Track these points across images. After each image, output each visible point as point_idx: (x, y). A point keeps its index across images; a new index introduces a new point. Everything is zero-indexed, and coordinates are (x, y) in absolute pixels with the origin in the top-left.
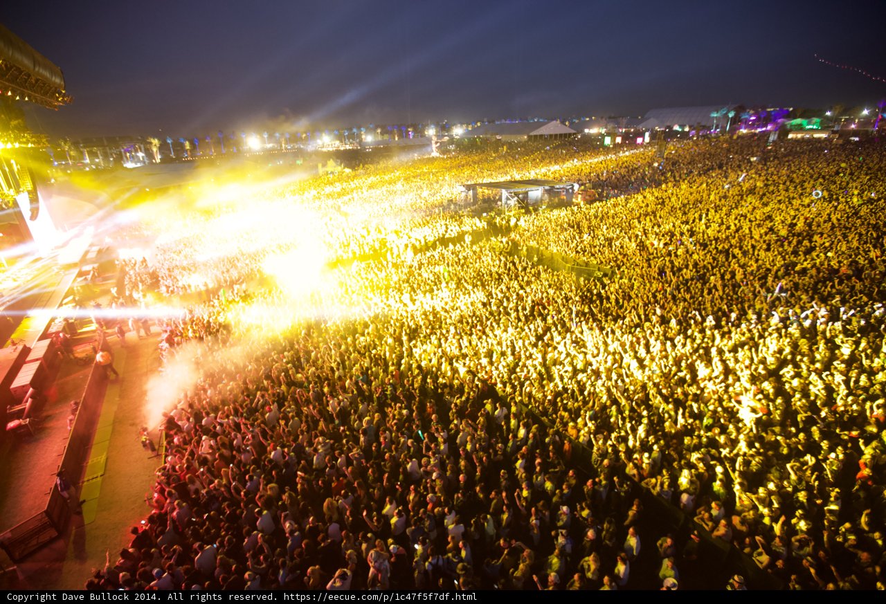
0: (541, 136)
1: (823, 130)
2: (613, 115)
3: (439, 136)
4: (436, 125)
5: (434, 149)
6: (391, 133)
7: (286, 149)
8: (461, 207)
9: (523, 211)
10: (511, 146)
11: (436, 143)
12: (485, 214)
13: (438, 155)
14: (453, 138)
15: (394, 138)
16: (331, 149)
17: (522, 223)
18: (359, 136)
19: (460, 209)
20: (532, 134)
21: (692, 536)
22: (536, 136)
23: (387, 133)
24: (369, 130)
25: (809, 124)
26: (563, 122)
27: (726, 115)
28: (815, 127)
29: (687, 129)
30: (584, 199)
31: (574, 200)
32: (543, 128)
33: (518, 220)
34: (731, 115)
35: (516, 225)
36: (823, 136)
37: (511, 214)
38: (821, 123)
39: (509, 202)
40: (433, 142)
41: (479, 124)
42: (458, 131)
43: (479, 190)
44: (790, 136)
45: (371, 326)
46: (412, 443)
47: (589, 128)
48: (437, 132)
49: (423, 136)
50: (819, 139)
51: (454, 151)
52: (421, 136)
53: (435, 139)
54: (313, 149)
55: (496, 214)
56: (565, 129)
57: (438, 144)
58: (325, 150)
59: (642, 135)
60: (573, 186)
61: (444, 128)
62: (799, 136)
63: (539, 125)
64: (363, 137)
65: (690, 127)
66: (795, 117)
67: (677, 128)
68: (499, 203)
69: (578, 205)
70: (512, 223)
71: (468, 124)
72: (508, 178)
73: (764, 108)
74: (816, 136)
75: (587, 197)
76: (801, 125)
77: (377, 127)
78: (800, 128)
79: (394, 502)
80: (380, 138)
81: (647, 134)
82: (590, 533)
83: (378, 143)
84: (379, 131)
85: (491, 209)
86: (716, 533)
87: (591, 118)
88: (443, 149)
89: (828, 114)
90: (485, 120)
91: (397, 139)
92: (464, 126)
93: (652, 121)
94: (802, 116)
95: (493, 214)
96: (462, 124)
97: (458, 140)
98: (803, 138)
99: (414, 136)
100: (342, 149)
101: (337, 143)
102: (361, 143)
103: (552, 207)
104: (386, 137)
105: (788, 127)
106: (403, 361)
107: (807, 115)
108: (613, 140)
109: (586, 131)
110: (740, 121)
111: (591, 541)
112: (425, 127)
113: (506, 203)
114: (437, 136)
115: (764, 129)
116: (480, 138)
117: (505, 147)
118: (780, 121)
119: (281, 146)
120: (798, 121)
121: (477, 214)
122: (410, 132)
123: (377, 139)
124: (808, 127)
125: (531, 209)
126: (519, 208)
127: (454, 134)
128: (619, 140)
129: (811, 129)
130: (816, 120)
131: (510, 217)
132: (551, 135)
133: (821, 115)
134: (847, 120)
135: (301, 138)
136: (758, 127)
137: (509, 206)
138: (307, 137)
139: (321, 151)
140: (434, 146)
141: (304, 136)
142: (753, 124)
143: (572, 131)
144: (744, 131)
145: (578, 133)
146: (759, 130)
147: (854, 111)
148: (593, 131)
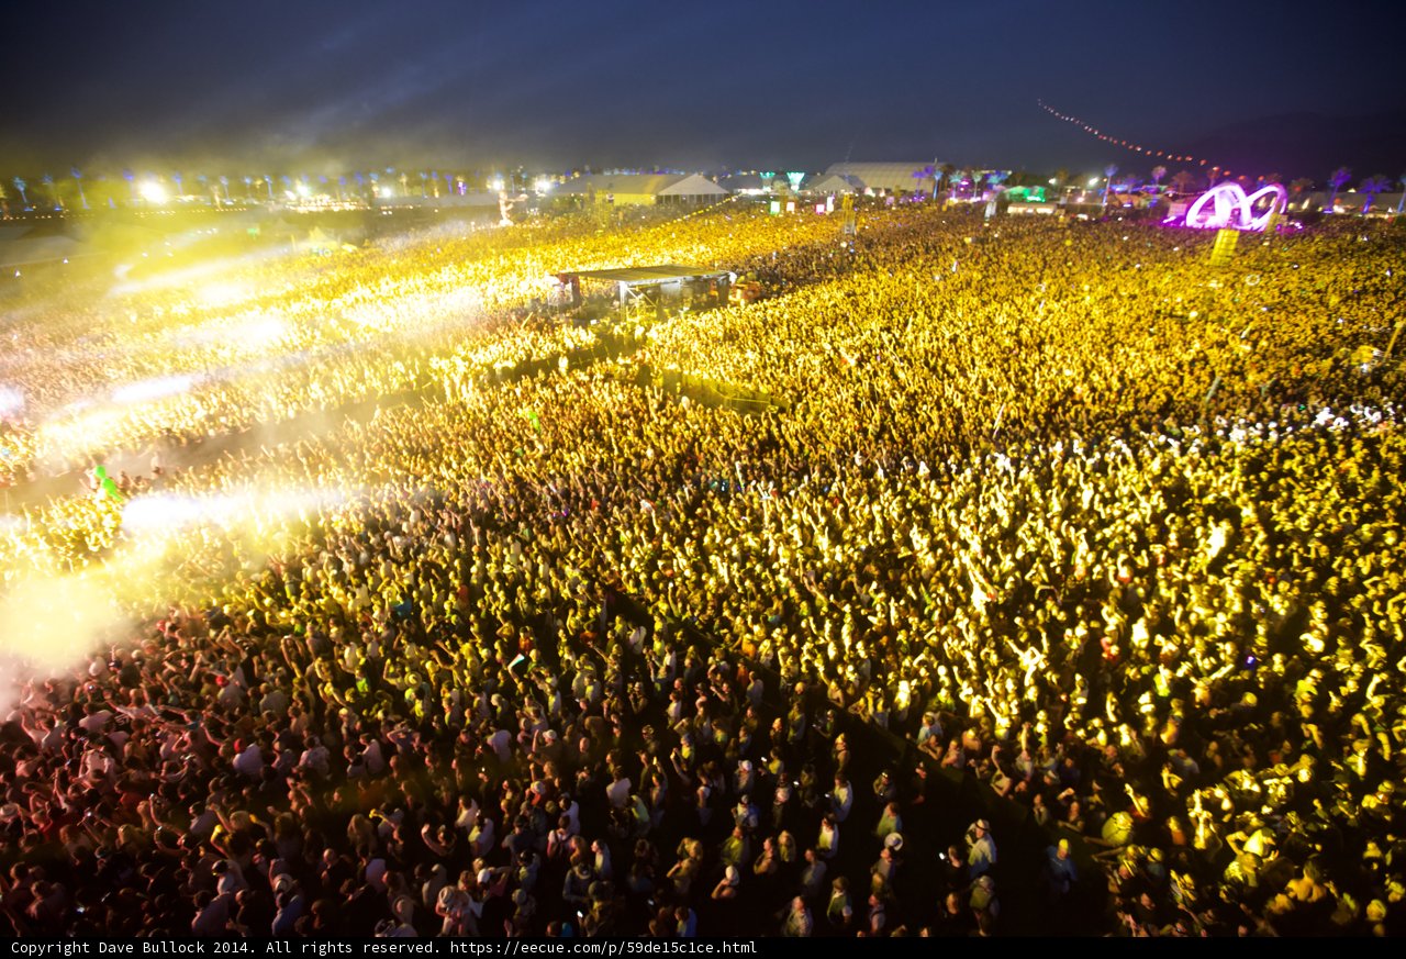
0: (676, 197)
1: (1049, 201)
2: (780, 170)
3: (511, 193)
4: (506, 173)
5: (504, 214)
6: (426, 185)
7: (224, 206)
8: (553, 311)
9: (654, 315)
10: (631, 212)
11: (507, 204)
12: (593, 322)
13: (510, 224)
14: (536, 196)
15: (433, 194)
16: (314, 209)
17: (652, 334)
18: (368, 187)
19: (553, 314)
20: (663, 193)
21: (918, 771)
22: (668, 197)
24: (385, 178)
25: (1031, 194)
26: (709, 177)
28: (1038, 199)
29: (882, 194)
30: (745, 296)
31: (730, 298)
32: (678, 185)
33: (647, 329)
34: (938, 177)
35: (645, 338)
36: (1048, 210)
37: (637, 320)
38: (1046, 194)
39: (631, 301)
40: (502, 202)
41: (577, 175)
42: (543, 186)
43: (582, 282)
44: (1012, 209)
45: (413, 513)
46: (499, 700)
47: (747, 188)
48: (507, 185)
49: (483, 191)
50: (1044, 215)
51: (538, 218)
52: (481, 192)
53: (503, 197)
54: (279, 207)
55: (612, 321)
56: (714, 189)
57: (511, 206)
58: (302, 210)
59: (823, 200)
60: (728, 276)
61: (519, 181)
62: (1021, 210)
63: (674, 180)
64: (375, 189)
65: (886, 191)
66: (1015, 185)
67: (869, 192)
68: (616, 303)
69: (736, 304)
70: (638, 335)
71: (558, 174)
72: (628, 263)
73: (977, 169)
74: (1041, 210)
75: (750, 293)
76: (1021, 195)
77: (397, 176)
78: (1021, 200)
79: (474, 803)
80: (406, 193)
81: (830, 200)
82: (781, 794)
83: (404, 201)
84: (404, 180)
85: (605, 314)
86: (946, 761)
87: (749, 171)
88: (518, 214)
89: (1052, 181)
90: (587, 168)
91: (437, 195)
92: (553, 180)
93: (835, 181)
94: (1022, 184)
95: (607, 321)
96: (549, 173)
97: (543, 200)
98: (1025, 213)
99: (467, 192)
100: (336, 209)
101: (326, 198)
102: (371, 200)
103: (698, 308)
104: (418, 191)
105: (1008, 197)
106: (474, 569)
107: (1029, 181)
108: (783, 207)
109: (744, 191)
110: (950, 186)
111: (784, 804)
112: (486, 175)
113: (627, 303)
114: (508, 192)
115: (979, 199)
116: (580, 198)
117: (621, 214)
118: (998, 188)
119: (213, 201)
120: (1018, 189)
121: (582, 321)
122: (461, 184)
123: (401, 195)
124: (1030, 198)
125: (666, 311)
126: (647, 310)
127: (536, 189)
128: (791, 207)
129: (1034, 202)
130: (1038, 189)
131: (634, 324)
132: (692, 196)
133: (1044, 184)
134: (1073, 191)
135: (253, 187)
136: (971, 195)
137: (632, 308)
138: (265, 184)
139: (295, 212)
140: (503, 209)
141: (259, 182)
142: (966, 192)
143: (723, 192)
144: (955, 201)
145: (733, 195)
146: (972, 200)
147: (1081, 180)
148: (753, 192)
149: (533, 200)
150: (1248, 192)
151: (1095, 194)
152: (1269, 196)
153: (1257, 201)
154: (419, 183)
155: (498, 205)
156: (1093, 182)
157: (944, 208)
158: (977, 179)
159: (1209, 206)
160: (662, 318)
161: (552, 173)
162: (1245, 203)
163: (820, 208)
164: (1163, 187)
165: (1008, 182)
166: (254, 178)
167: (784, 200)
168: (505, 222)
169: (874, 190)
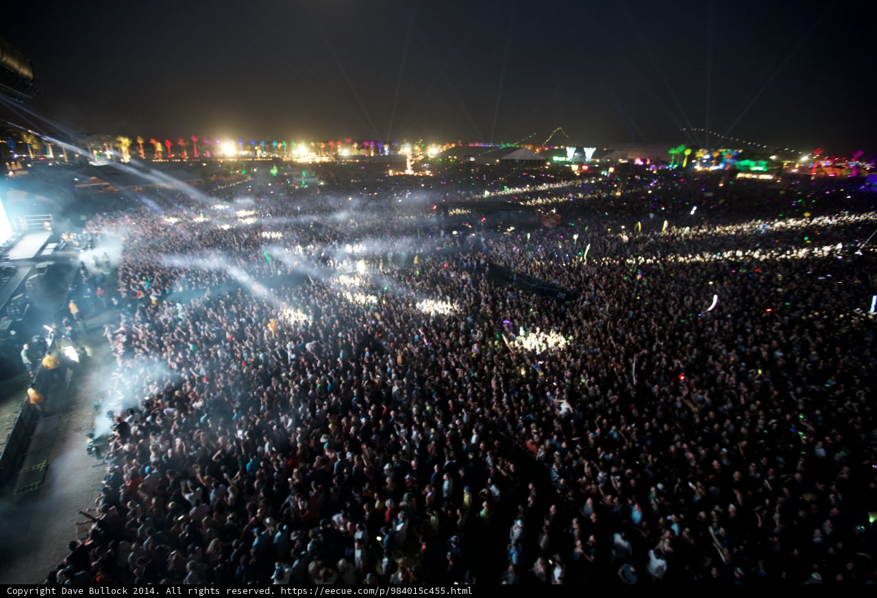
0: (513, 161)
1: (768, 172)
2: (580, 146)
3: (414, 155)
4: (412, 143)
5: (409, 166)
6: (368, 148)
7: (261, 157)
9: (492, 231)
10: (483, 168)
11: (411, 161)
13: (413, 173)
14: (429, 157)
15: (370, 153)
16: (307, 161)
18: (335, 149)
20: (505, 158)
24: (345, 144)
25: (757, 165)
26: (534, 149)
27: (683, 153)
28: (760, 169)
29: (648, 163)
30: (551, 223)
32: (515, 153)
34: (687, 153)
36: (769, 177)
38: (767, 166)
40: (408, 160)
41: (453, 145)
42: (434, 151)
44: (740, 175)
47: (558, 156)
48: (412, 150)
49: (398, 153)
50: (766, 179)
51: (428, 170)
53: (409, 157)
54: (289, 159)
55: (466, 233)
56: (535, 156)
57: (413, 162)
58: (300, 161)
62: (748, 176)
63: (510, 151)
64: (339, 150)
65: (651, 161)
66: (744, 159)
67: (638, 161)
71: (443, 145)
73: (717, 149)
74: (762, 177)
75: (553, 221)
76: (748, 166)
77: (353, 143)
78: (747, 170)
80: (356, 152)
83: (354, 157)
84: (355, 145)
87: (560, 146)
88: (416, 167)
89: (773, 157)
90: (460, 142)
91: (373, 154)
92: (439, 146)
93: (616, 154)
94: (750, 159)
96: (437, 143)
97: (432, 159)
98: (749, 178)
99: (389, 153)
100: (318, 160)
101: (313, 154)
102: (337, 156)
104: (362, 152)
105: (738, 168)
107: (754, 156)
108: (580, 168)
109: (555, 158)
110: (696, 158)
112: (401, 144)
115: (717, 168)
116: (453, 159)
117: (477, 169)
119: (256, 154)
120: (746, 162)
121: (447, 232)
122: (386, 149)
123: (353, 154)
124: (754, 168)
125: (500, 229)
126: (488, 228)
127: (429, 153)
128: (585, 168)
129: (758, 171)
131: (479, 236)
132: (522, 161)
133: (767, 159)
134: (789, 164)
135: (277, 147)
136: (711, 164)
137: (479, 226)
138: (283, 147)
139: (296, 163)
140: (409, 164)
141: (280, 145)
142: (707, 163)
143: (542, 158)
144: (698, 168)
145: (548, 160)
146: (713, 168)
147: (795, 157)
148: (562, 159)
149: (426, 157)
151: (807, 167)
154: (363, 147)
155: (406, 162)
156: (805, 159)
157: (691, 173)
158: (716, 155)
161: (439, 143)
163: (604, 171)
164: (861, 164)
165: (739, 157)
166: (278, 142)
167: (581, 164)
168: (409, 171)
169: (642, 160)
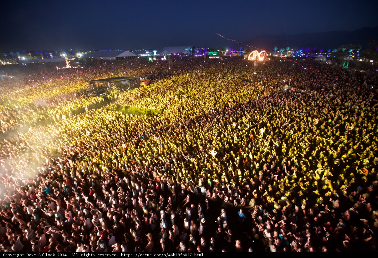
0: (122, 57)
2: (151, 49)
3: (69, 58)
4: (67, 52)
5: (67, 64)
6: (38, 55)
8: (88, 92)
9: (120, 91)
10: (109, 62)
11: (68, 61)
12: (101, 94)
13: (70, 67)
14: (78, 58)
15: (41, 59)
17: (120, 96)
18: (16, 57)
19: (88, 93)
20: (117, 56)
21: (206, 201)
22: (119, 57)
23: (35, 56)
24: (23, 54)
25: (214, 53)
26: (131, 51)
27: (190, 50)
29: (178, 55)
31: (141, 84)
32: (122, 54)
33: (118, 95)
34: (191, 50)
35: (118, 98)
37: (114, 93)
38: (217, 53)
39: (112, 88)
40: (66, 60)
41: (90, 52)
42: (80, 55)
43: (96, 83)
44: (210, 57)
47: (142, 54)
48: (68, 55)
49: (59, 57)
50: (218, 58)
51: (79, 65)
53: (67, 59)
55: (107, 94)
56: (132, 54)
57: (69, 62)
59: (163, 57)
60: (139, 78)
61: (71, 53)
62: (212, 57)
63: (120, 53)
64: (19, 57)
65: (179, 54)
67: (174, 54)
68: (108, 88)
69: (143, 86)
70: (116, 96)
71: (84, 52)
72: (110, 77)
73: (201, 48)
74: (216, 57)
75: (146, 83)
76: (212, 54)
77: (28, 52)
78: (212, 55)
80: (31, 58)
81: (165, 57)
83: (31, 61)
84: (30, 54)
85: (104, 92)
86: (213, 197)
87: (142, 50)
88: (71, 64)
89: (218, 50)
90: (93, 50)
91: (43, 59)
92: (83, 53)
93: (166, 51)
94: (212, 51)
95: (105, 94)
96: (81, 52)
97: (80, 59)
98: (213, 58)
99: (54, 57)
102: (18, 61)
103: (132, 88)
104: (35, 58)
105: (209, 54)
107: (213, 50)
108: (153, 59)
109: (141, 55)
110: (194, 52)
112: (59, 52)
113: (111, 88)
114: (67, 57)
115: (202, 55)
116: (92, 58)
117: (106, 63)
118: (206, 52)
120: (211, 53)
121: (97, 94)
122: (51, 55)
123: (29, 59)
125: (123, 89)
126: (117, 90)
127: (78, 56)
128: (155, 59)
129: (215, 55)
130: (216, 52)
131: (114, 94)
132: (126, 57)
134: (223, 53)
137: (113, 90)
140: (67, 63)
142: (199, 53)
143: (135, 55)
144: (196, 56)
145: (138, 56)
146: (200, 55)
147: (224, 50)
148: (144, 55)
149: (77, 59)
150: (259, 52)
151: (228, 53)
152: (263, 53)
153: (261, 54)
155: (65, 61)
156: (227, 50)
157: (194, 58)
159: (252, 55)
160: (122, 91)
161: (82, 52)
162: (259, 54)
163: (162, 59)
164: (242, 51)
165: (209, 51)
167: (152, 57)
168: (68, 66)
169: (176, 54)
